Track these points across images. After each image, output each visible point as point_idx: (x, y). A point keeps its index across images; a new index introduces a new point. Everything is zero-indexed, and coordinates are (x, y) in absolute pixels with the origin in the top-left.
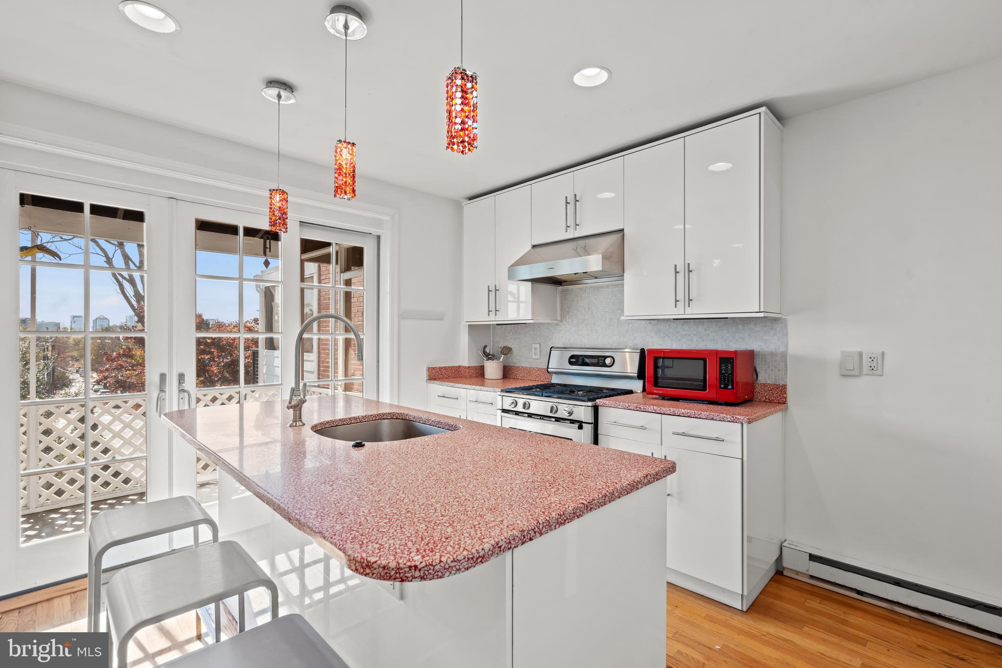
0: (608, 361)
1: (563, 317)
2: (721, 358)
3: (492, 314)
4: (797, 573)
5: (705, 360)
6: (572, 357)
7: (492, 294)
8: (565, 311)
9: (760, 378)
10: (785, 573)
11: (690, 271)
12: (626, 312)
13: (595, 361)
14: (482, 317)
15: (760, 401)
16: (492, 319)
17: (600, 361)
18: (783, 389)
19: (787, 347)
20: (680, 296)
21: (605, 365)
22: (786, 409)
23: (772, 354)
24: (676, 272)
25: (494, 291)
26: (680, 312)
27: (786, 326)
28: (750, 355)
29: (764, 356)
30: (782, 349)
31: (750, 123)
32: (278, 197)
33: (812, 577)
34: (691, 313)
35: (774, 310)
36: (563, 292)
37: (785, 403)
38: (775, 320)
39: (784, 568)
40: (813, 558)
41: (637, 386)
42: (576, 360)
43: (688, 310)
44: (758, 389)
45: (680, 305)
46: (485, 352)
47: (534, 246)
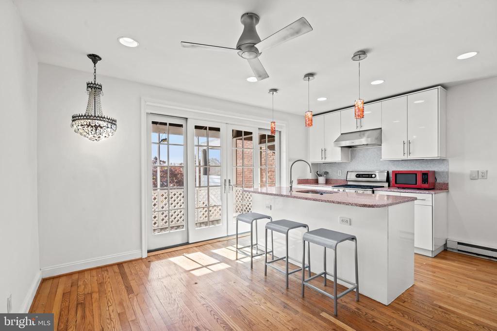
0: (373, 176)
1: (352, 159)
2: (423, 173)
3: (324, 159)
4: (453, 249)
5: (416, 174)
6: (357, 175)
7: (323, 152)
8: (353, 157)
9: (437, 181)
10: (448, 250)
11: (410, 143)
12: (383, 157)
13: (368, 176)
14: (318, 160)
15: (438, 189)
16: (324, 161)
17: (370, 176)
18: (447, 184)
19: (449, 169)
20: (406, 152)
21: (372, 177)
22: (448, 192)
23: (443, 172)
24: (404, 143)
25: (324, 151)
26: (405, 158)
27: (448, 162)
28: (434, 172)
29: (439, 173)
30: (447, 170)
31: (434, 91)
32: (273, 124)
33: (459, 250)
34: (410, 158)
35: (444, 156)
36: (351, 150)
37: (448, 189)
38: (444, 160)
39: (448, 248)
40: (459, 243)
41: (386, 185)
42: (358, 176)
43: (409, 157)
44: (436, 185)
45: (406, 155)
46: (317, 174)
47: (342, 134)
